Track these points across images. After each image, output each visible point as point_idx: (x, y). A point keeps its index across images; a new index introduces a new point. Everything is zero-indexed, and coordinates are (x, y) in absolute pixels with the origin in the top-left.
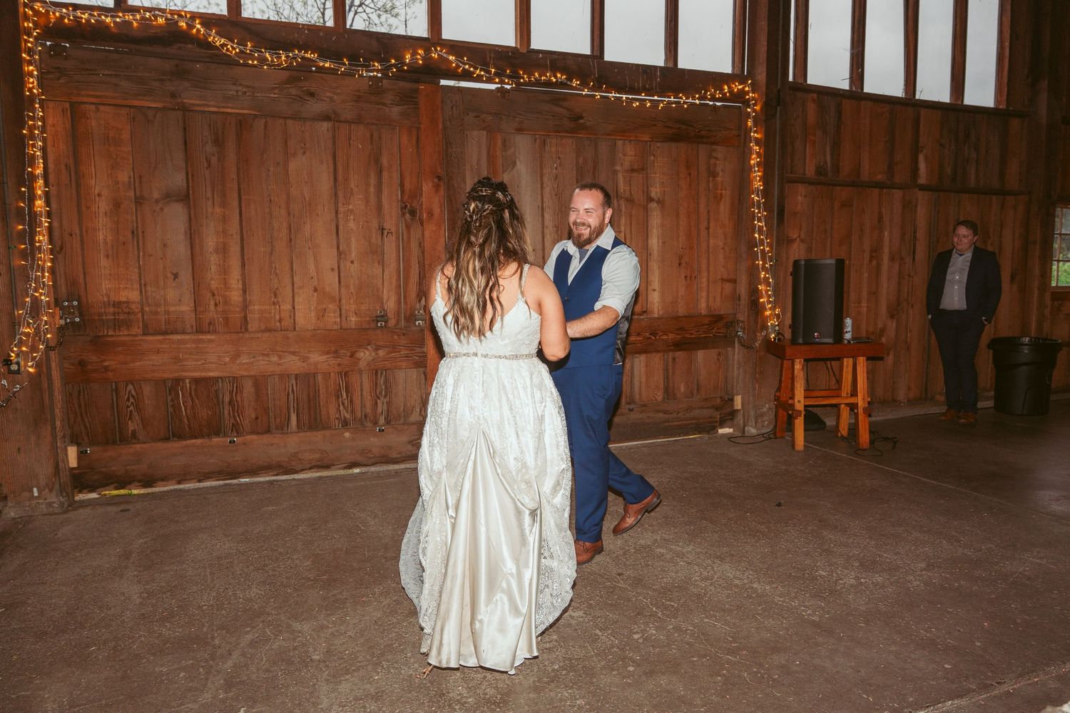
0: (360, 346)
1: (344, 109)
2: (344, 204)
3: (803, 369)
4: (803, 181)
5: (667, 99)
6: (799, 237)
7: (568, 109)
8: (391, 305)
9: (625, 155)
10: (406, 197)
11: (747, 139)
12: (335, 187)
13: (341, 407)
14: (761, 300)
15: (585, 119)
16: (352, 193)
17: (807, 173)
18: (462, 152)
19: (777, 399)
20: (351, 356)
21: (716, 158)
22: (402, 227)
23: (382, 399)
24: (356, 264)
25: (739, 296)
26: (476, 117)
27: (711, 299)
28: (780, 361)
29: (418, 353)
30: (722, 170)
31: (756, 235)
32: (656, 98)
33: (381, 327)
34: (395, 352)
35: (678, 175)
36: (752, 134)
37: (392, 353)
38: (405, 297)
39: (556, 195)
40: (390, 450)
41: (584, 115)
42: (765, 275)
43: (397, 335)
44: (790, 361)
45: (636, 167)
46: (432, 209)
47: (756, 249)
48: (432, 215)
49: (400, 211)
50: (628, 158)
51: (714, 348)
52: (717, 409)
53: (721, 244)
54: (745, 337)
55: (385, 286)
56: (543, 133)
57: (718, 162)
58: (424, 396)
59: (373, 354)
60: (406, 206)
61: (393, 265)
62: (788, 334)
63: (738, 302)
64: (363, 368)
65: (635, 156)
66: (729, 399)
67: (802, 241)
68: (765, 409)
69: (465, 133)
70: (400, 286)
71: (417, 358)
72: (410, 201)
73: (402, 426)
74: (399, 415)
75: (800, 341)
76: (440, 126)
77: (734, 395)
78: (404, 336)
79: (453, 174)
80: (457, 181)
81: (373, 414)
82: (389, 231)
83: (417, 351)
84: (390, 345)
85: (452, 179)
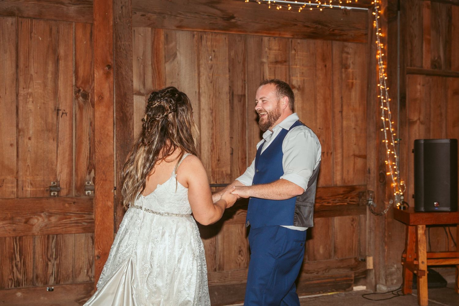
0: (34, 213)
1: (27, 7)
2: (24, 88)
3: (425, 233)
4: (421, 72)
5: (305, 4)
6: (419, 119)
7: (221, 11)
8: (63, 176)
9: (270, 49)
10: (79, 83)
11: (373, 37)
12: (17, 73)
13: (15, 269)
14: (388, 174)
15: (237, 18)
16: (31, 79)
17: (424, 65)
18: (129, 45)
19: (404, 260)
20: (26, 222)
21: (348, 53)
22: (76, 108)
23: (53, 261)
24: (33, 140)
25: (369, 169)
26: (143, 15)
27: (345, 173)
28: (405, 227)
29: (87, 219)
30: (352, 63)
31: (383, 118)
32: (296, 2)
33: (54, 196)
34: (66, 219)
35: (316, 67)
36: (377, 34)
37: (63, 219)
38: (76, 170)
39: (211, 82)
41: (235, 15)
42: (390, 152)
43: (68, 204)
44: (414, 227)
45: (279, 59)
46: (102, 93)
47: (382, 130)
48: (102, 98)
49: (74, 95)
50: (273, 52)
51: (349, 215)
52: (352, 268)
53: (353, 125)
54: (375, 205)
55: (59, 160)
56: (200, 30)
57: (349, 56)
58: (91, 259)
59: (46, 220)
60: (80, 90)
61: (66, 142)
62: (411, 203)
63: (368, 175)
64: (36, 233)
65: (279, 50)
66: (362, 260)
67: (422, 123)
68: (393, 269)
69: (133, 29)
70: (72, 160)
71: (85, 224)
72: (83, 86)
73: (70, 286)
74: (68, 275)
75: (422, 209)
76: (111, 23)
77: (366, 257)
78: (74, 204)
79: (122, 63)
80: (125, 70)
81: (44, 275)
82: (64, 112)
83: (86, 218)
84: (61, 212)
85: (121, 68)
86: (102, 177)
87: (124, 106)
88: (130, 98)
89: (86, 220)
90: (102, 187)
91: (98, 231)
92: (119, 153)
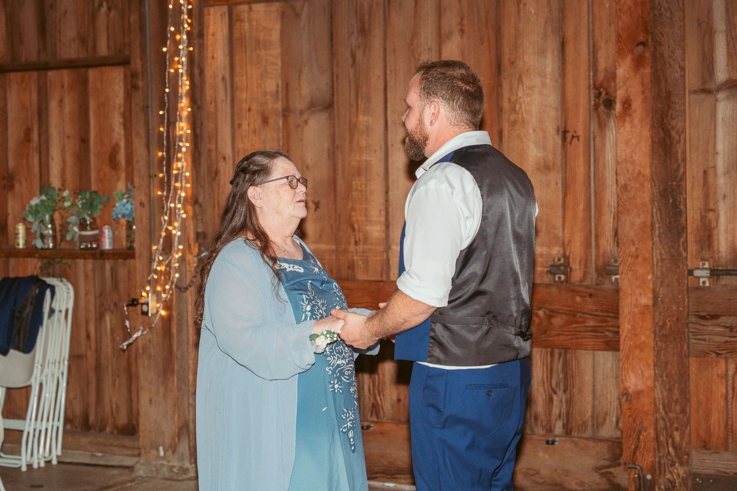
8: (574, 248)
10: (600, 81)
16: (520, 80)
22: (594, 126)
23: (559, 394)
29: (612, 326)
33: (560, 282)
34: (577, 322)
37: (572, 323)
40: (567, 476)
43: (581, 296)
46: (629, 97)
48: (629, 106)
49: (592, 102)
60: (600, 94)
70: (590, 218)
71: (609, 334)
72: (605, 86)
73: (585, 442)
74: (584, 423)
78: (591, 298)
79: (663, 36)
80: (669, 47)
81: (547, 417)
82: (575, 135)
83: (610, 324)
84: (570, 311)
85: (661, 45)
86: (630, 252)
87: (666, 117)
88: (677, 101)
89: (611, 329)
90: (630, 270)
91: (625, 350)
92: (657, 207)
